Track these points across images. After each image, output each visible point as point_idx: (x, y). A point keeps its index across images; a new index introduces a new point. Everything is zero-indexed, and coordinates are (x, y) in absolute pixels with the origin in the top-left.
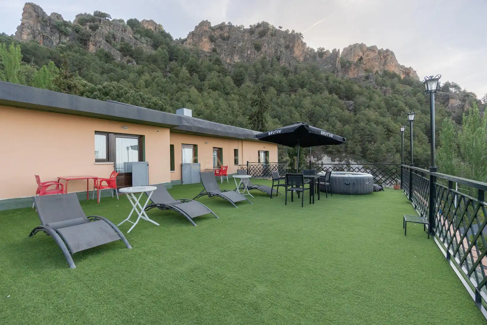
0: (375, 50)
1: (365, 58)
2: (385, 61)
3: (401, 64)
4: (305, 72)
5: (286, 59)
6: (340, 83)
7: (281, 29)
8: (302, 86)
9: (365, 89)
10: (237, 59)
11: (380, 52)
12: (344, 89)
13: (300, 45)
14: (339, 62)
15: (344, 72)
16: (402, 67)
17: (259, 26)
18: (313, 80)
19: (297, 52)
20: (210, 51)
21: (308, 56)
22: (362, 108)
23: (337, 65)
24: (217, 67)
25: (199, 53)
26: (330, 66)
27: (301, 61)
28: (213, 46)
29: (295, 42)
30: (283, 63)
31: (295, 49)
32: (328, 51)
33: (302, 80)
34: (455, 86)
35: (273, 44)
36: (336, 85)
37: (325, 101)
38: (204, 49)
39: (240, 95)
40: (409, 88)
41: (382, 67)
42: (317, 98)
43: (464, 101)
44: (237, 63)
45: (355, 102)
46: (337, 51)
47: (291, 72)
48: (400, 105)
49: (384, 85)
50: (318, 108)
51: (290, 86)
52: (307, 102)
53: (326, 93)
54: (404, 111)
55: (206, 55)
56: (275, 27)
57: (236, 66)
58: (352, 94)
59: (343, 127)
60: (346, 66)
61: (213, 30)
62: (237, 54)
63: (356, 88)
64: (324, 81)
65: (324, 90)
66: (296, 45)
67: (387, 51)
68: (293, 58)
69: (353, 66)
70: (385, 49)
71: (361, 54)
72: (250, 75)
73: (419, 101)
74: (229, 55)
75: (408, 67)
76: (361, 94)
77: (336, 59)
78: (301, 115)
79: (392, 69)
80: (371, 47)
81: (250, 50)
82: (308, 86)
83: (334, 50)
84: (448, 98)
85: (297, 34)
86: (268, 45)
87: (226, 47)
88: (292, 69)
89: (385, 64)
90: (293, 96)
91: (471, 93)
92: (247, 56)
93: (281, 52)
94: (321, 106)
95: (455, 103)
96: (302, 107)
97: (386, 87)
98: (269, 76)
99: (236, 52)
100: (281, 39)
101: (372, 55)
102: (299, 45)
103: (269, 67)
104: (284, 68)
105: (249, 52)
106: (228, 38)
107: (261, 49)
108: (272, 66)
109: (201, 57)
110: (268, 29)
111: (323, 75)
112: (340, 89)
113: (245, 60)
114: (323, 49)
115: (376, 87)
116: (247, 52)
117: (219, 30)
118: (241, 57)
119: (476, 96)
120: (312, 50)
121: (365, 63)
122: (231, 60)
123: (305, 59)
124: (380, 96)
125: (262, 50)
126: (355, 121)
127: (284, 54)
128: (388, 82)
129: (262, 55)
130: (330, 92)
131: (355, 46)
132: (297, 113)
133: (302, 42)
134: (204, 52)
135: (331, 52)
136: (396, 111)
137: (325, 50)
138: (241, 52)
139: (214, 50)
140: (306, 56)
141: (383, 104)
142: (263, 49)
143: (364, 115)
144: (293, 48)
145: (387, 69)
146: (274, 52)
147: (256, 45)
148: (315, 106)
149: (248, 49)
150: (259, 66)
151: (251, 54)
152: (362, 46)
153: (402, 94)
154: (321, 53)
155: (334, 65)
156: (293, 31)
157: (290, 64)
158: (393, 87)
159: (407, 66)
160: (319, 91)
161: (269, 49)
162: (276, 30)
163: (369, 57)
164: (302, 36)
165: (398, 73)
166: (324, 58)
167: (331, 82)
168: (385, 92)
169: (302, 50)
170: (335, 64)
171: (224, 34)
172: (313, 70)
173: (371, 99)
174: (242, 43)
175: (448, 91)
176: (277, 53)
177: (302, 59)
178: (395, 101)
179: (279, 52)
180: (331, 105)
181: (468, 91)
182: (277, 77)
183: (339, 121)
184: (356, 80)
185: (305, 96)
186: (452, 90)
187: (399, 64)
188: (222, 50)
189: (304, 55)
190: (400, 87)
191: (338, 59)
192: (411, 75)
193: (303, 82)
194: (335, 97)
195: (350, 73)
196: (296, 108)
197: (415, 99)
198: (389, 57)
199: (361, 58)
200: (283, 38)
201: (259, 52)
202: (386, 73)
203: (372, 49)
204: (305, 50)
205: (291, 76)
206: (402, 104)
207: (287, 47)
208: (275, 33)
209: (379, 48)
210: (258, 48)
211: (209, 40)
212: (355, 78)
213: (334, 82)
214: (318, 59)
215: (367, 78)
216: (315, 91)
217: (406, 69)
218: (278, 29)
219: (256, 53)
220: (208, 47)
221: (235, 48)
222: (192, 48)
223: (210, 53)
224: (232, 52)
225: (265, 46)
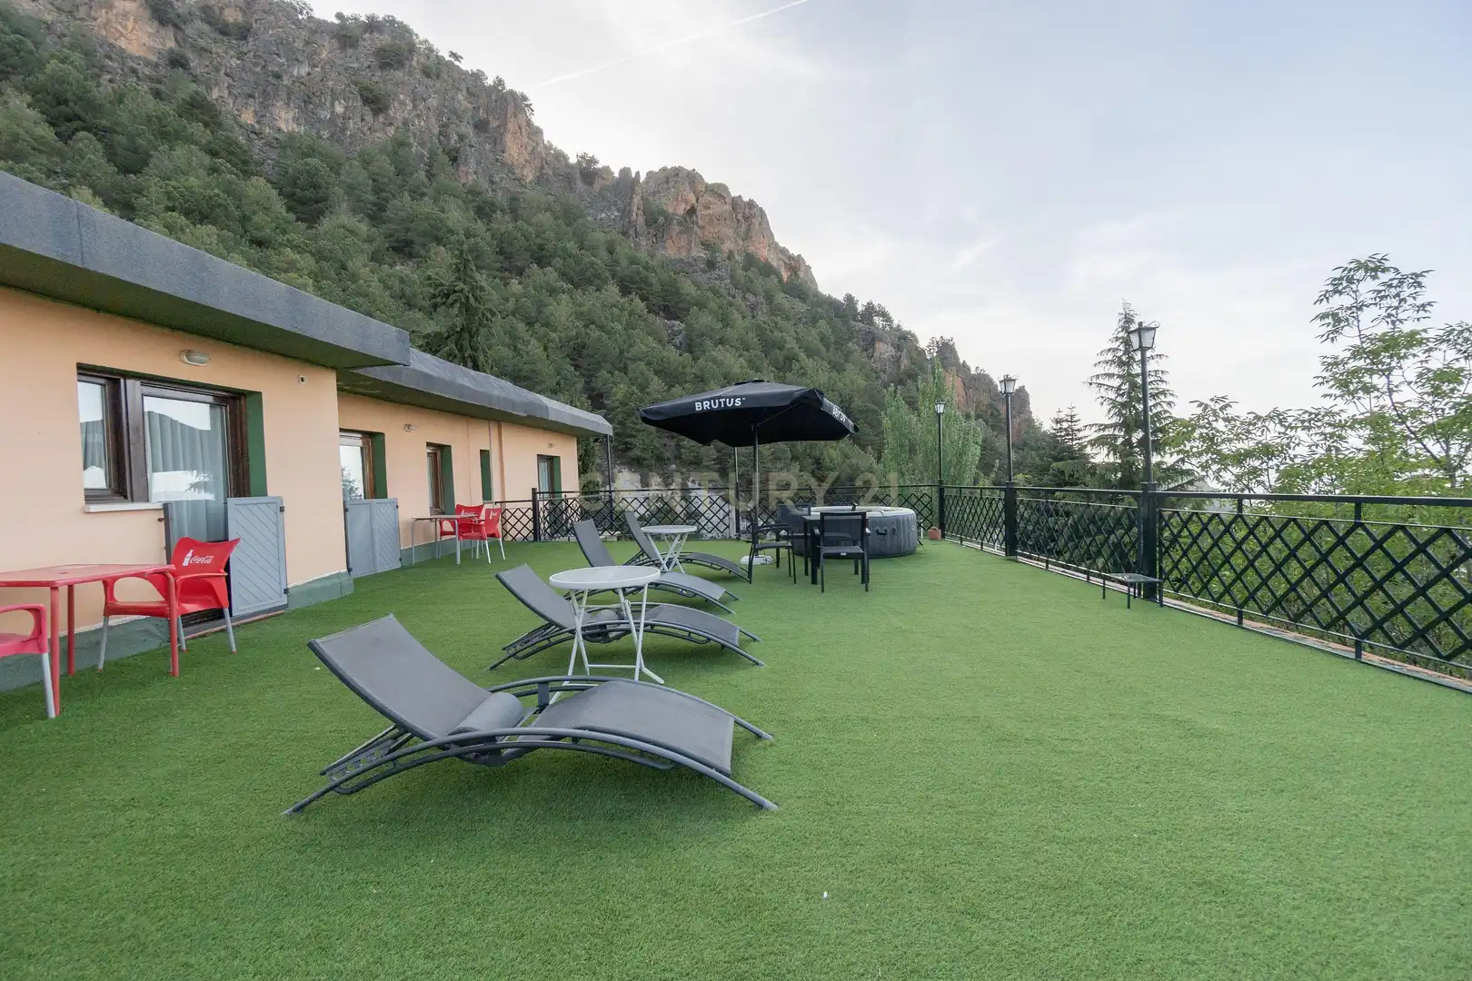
0: (725, 195)
1: (701, 212)
2: (748, 230)
3: (782, 245)
4: (545, 218)
5: (479, 163)
6: (646, 268)
7: (456, 63)
8: (542, 259)
9: (709, 294)
10: (286, 120)
11: (736, 203)
12: (657, 287)
13: (523, 131)
14: (638, 209)
15: (654, 240)
16: (784, 251)
17: (373, 25)
18: (571, 246)
19: (514, 151)
20: (154, 58)
21: (550, 172)
22: (708, 343)
23: (634, 214)
24: (196, 128)
25: (95, 55)
26: (616, 214)
27: (528, 181)
28: (171, 44)
29: (506, 114)
30: (469, 174)
31: (508, 138)
32: (607, 170)
33: (539, 241)
34: (884, 315)
35: (433, 102)
36: (639, 273)
37: (612, 314)
38: (122, 43)
39: (320, 256)
40: (801, 307)
41: (741, 242)
42: (590, 300)
43: (898, 348)
44: (291, 136)
45: (689, 327)
46: (633, 176)
47: (501, 211)
48: (788, 346)
49: (748, 290)
50: (595, 333)
51: (501, 252)
52: (562, 310)
53: (613, 290)
54: (797, 361)
55: (133, 70)
56: (435, 47)
57: (286, 144)
58: (677, 303)
59: (668, 391)
60: (657, 223)
62: (288, 104)
63: (688, 288)
64: (604, 253)
65: (605, 281)
66: (510, 126)
67: (751, 204)
68: (503, 164)
69: (676, 228)
70: (746, 199)
71: (692, 198)
72: (351, 189)
73: (822, 340)
74: (251, 96)
75: (796, 254)
76: (702, 305)
77: (631, 198)
78: (546, 349)
79: (764, 253)
80: (714, 184)
81: (342, 101)
82: (558, 262)
83: (625, 172)
84: (873, 339)
85: (512, 93)
86: (414, 101)
87: (235, 62)
88: (501, 199)
89: (747, 236)
90: (515, 286)
91: (909, 333)
92: (332, 121)
93: (461, 138)
94: (601, 328)
95: (884, 350)
96: (547, 325)
97: (755, 295)
98: (426, 206)
99: (284, 96)
100: (460, 97)
101: (719, 208)
102: (520, 128)
103: (422, 175)
104: (473, 192)
105: (339, 109)
106: (244, 33)
107: (387, 108)
108: (430, 175)
109: (109, 72)
110: (412, 48)
111: (599, 237)
112: (651, 285)
113: (325, 134)
114: (593, 161)
115: (733, 291)
116: (333, 105)
118: (308, 118)
119: (917, 341)
120: (560, 156)
121: (700, 223)
122: (260, 117)
123: (541, 179)
124: (744, 317)
125: (391, 112)
126: (696, 377)
127: (471, 146)
128: (759, 283)
129: (391, 131)
130: (625, 291)
131: (677, 172)
132: (534, 341)
133: (529, 123)
134: (122, 55)
135: (617, 175)
136: (781, 359)
137: (599, 166)
138: (308, 100)
139: (177, 62)
140: (542, 168)
141: (752, 338)
142: (397, 112)
143: (715, 361)
144: (502, 134)
145: (751, 249)
146: (436, 131)
147: (366, 89)
148: (586, 326)
149: (334, 97)
150: (385, 164)
151: (345, 118)
152: (692, 178)
153: (788, 319)
154: (588, 172)
155: (625, 212)
156: (500, 82)
157: (492, 182)
158: (769, 298)
159: (794, 251)
160: (591, 283)
161: (418, 116)
162: (440, 60)
163: (711, 212)
164: (529, 106)
165: (775, 264)
166: (597, 186)
167: (624, 263)
168: (753, 308)
169: (530, 149)
170: (630, 212)
171: (222, 9)
172: (569, 215)
173: (725, 321)
174: (304, 70)
175: (872, 323)
176: (447, 137)
177: (529, 175)
178: (777, 334)
179: (456, 137)
180: (629, 326)
181: (905, 328)
182: (456, 216)
183: (657, 373)
184: (686, 267)
185: (553, 291)
186: (878, 321)
187: (777, 244)
188: (218, 71)
189: (537, 163)
190: (781, 298)
191: (637, 200)
192: (801, 274)
193: (541, 248)
194: (640, 305)
195: (669, 243)
196: (530, 324)
197: (814, 332)
198: (756, 221)
199: (692, 211)
200: (465, 92)
201: (381, 118)
202: (750, 261)
203: (719, 191)
204: (541, 149)
205: (503, 223)
206: (791, 344)
207: (481, 126)
208: (438, 70)
209: (734, 193)
210: (375, 102)
211: (147, 13)
212: (681, 261)
213: (632, 263)
214: (580, 185)
215: (711, 265)
216: (581, 279)
217: (791, 257)
218: (447, 58)
219: (369, 118)
220: (146, 40)
221: (278, 76)
222: (48, 18)
223: (157, 65)
224: (266, 89)
225: (402, 103)
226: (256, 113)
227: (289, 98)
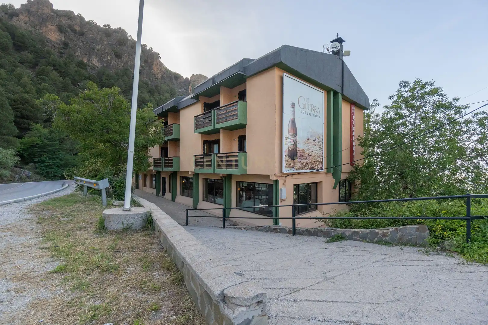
5: (147, 75)
13: (158, 64)
19: (155, 70)
20: (58, 42)
21: (165, 76)
25: (44, 41)
26: (185, 90)
27: (159, 78)
28: (63, 39)
29: (153, 59)
30: (144, 78)
31: (154, 66)
32: (182, 77)
38: (50, 37)
55: (54, 46)
61: (57, 15)
62: (96, 57)
66: (155, 62)
68: (153, 74)
74: (86, 54)
77: (189, 86)
81: (110, 56)
83: (187, 79)
85: (155, 52)
86: (129, 56)
87: (81, 44)
88: (154, 87)
92: (107, 61)
99: (95, 54)
105: (109, 58)
106: (81, 33)
107: (121, 57)
109: (47, 46)
110: (127, 38)
113: (105, 65)
116: (107, 57)
117: (66, 18)
118: (101, 60)
122: (88, 60)
123: (162, 78)
125: (123, 59)
129: (123, 64)
131: (201, 76)
133: (160, 61)
134: (49, 40)
135: (184, 78)
137: (180, 75)
138: (101, 56)
139: (65, 43)
140: (163, 75)
144: (152, 64)
147: (116, 52)
149: (108, 55)
151: (111, 60)
155: (187, 90)
156: (151, 49)
157: (150, 80)
161: (130, 60)
164: (159, 56)
166: (179, 81)
169: (160, 69)
171: (74, 26)
172: (172, 92)
174: (100, 47)
177: (159, 76)
188: (76, 46)
189: (162, 73)
201: (120, 61)
204: (163, 69)
207: (146, 62)
210: (118, 56)
211: (57, 30)
214: (174, 81)
219: (117, 61)
220: (56, 37)
221: (94, 49)
222: (30, 29)
223: (60, 44)
224: (90, 52)
225: (126, 56)
226: (87, 59)
227: (96, 56)
